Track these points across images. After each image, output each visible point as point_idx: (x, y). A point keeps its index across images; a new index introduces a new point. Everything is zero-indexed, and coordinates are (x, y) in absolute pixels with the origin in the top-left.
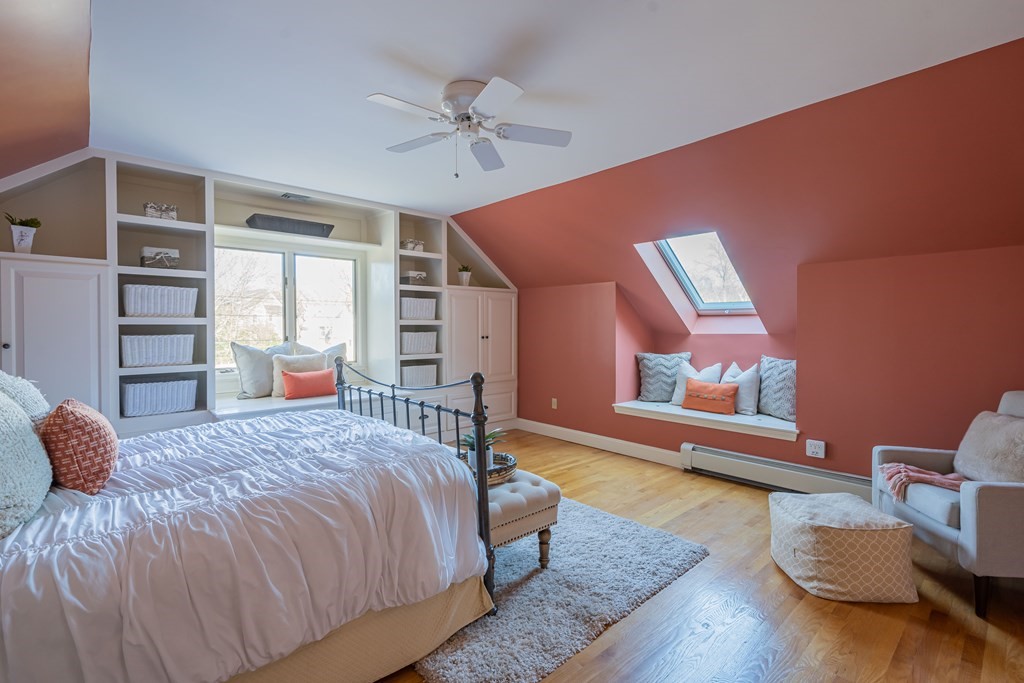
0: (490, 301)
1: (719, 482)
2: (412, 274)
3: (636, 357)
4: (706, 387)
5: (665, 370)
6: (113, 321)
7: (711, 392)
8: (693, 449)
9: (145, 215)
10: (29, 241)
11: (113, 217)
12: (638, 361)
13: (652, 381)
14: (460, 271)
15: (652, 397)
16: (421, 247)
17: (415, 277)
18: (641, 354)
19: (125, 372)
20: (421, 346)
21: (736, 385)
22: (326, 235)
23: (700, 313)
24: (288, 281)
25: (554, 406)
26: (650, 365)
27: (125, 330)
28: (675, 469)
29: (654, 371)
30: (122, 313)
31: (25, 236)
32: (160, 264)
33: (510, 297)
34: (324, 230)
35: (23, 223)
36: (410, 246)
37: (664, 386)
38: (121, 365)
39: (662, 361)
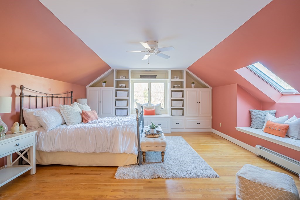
0: (201, 92)
1: (268, 163)
2: (175, 85)
3: (249, 111)
4: (273, 125)
5: (260, 116)
6: (114, 98)
7: (275, 127)
8: (260, 148)
9: (120, 78)
10: (104, 85)
11: (115, 79)
12: (250, 112)
13: (255, 120)
14: (192, 83)
15: (255, 126)
16: (179, 78)
17: (176, 87)
18: (251, 110)
19: (116, 107)
20: (178, 104)
21: (288, 125)
22: (155, 78)
23: (283, 94)
24: (149, 89)
25: (221, 126)
26: (254, 114)
27: (117, 100)
28: (254, 154)
29: (256, 117)
30: (116, 96)
31: (104, 84)
32: (121, 87)
33: (209, 90)
34: (155, 77)
35: (104, 82)
36: (175, 78)
37: (260, 123)
38: (116, 106)
39: (260, 113)
